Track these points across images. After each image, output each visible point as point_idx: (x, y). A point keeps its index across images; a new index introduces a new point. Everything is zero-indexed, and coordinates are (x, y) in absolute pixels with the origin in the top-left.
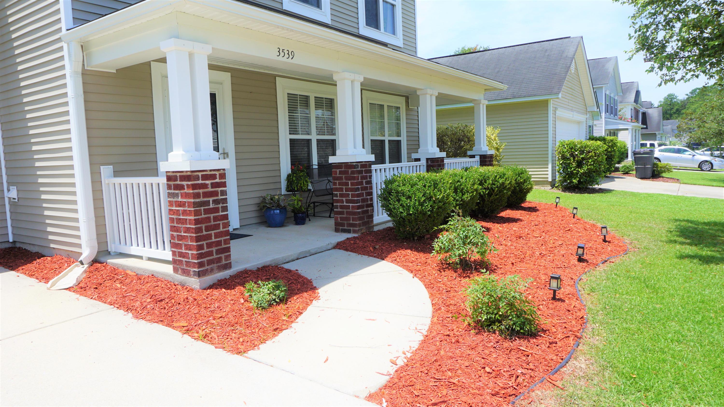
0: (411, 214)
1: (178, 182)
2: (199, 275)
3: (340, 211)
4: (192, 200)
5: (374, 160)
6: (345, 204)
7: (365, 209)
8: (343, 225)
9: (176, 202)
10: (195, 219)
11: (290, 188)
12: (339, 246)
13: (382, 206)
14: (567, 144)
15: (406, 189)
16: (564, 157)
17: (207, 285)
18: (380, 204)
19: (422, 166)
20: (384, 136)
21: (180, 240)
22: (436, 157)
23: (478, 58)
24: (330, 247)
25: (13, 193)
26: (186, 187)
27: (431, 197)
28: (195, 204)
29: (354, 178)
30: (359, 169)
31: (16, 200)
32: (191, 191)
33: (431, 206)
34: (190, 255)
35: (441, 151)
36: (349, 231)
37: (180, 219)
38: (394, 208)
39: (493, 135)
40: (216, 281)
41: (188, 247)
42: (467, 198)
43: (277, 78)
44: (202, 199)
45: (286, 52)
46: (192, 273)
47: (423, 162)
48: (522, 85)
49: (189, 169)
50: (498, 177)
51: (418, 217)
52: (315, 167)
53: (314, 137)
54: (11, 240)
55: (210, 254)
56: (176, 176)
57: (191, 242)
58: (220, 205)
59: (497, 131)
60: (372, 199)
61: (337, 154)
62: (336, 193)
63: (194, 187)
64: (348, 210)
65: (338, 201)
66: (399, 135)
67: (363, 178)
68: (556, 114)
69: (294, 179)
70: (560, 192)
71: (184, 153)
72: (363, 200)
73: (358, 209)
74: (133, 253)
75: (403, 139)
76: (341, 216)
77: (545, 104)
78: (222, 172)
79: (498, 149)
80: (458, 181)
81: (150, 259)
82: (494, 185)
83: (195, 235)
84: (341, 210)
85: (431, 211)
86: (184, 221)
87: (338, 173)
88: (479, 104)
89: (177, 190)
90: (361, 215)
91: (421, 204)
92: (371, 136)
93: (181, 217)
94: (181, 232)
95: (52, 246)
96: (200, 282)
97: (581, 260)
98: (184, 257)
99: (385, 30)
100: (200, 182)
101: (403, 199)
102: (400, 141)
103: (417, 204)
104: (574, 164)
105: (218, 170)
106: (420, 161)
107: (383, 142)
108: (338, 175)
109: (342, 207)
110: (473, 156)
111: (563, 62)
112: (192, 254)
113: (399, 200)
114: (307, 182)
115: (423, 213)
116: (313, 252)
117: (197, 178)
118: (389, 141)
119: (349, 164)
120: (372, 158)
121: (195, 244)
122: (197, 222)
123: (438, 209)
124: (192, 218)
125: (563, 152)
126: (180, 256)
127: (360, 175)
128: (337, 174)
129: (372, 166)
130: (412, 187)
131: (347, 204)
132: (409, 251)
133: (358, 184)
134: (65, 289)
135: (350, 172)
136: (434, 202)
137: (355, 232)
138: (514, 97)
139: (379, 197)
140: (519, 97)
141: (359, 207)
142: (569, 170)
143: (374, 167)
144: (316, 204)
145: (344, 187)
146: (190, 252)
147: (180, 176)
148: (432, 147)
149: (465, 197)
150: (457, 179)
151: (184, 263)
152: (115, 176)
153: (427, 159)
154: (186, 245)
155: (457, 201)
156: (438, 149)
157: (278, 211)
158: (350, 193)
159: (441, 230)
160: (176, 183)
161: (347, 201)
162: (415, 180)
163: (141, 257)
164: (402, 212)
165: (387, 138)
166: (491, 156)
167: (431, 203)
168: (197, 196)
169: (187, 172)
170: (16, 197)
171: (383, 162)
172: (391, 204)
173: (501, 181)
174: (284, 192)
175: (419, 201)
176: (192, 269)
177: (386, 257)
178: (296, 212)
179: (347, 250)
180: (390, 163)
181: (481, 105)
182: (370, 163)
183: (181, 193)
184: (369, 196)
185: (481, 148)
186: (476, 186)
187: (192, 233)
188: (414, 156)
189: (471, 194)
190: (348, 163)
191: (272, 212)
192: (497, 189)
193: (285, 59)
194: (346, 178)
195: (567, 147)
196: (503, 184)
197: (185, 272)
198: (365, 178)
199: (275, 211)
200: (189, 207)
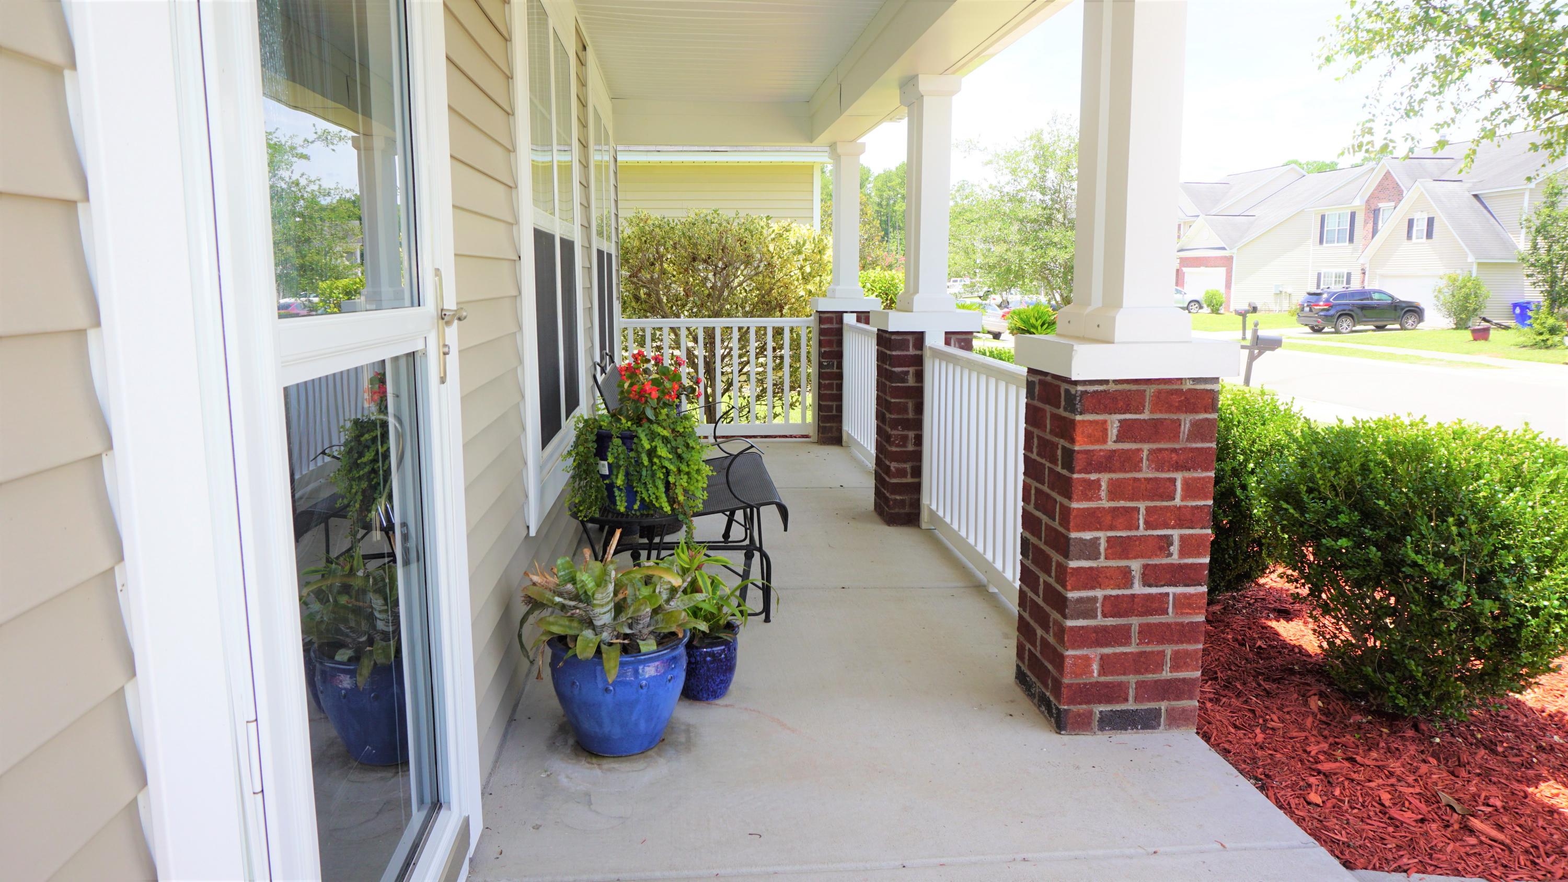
3: (1105, 629)
61: (1118, 336)
62: (1088, 535)
65: (1092, 578)
108: (1112, 445)
119: (1189, 386)
128: (1104, 440)
131: (1154, 590)
190: (1180, 380)
194: (1159, 460)
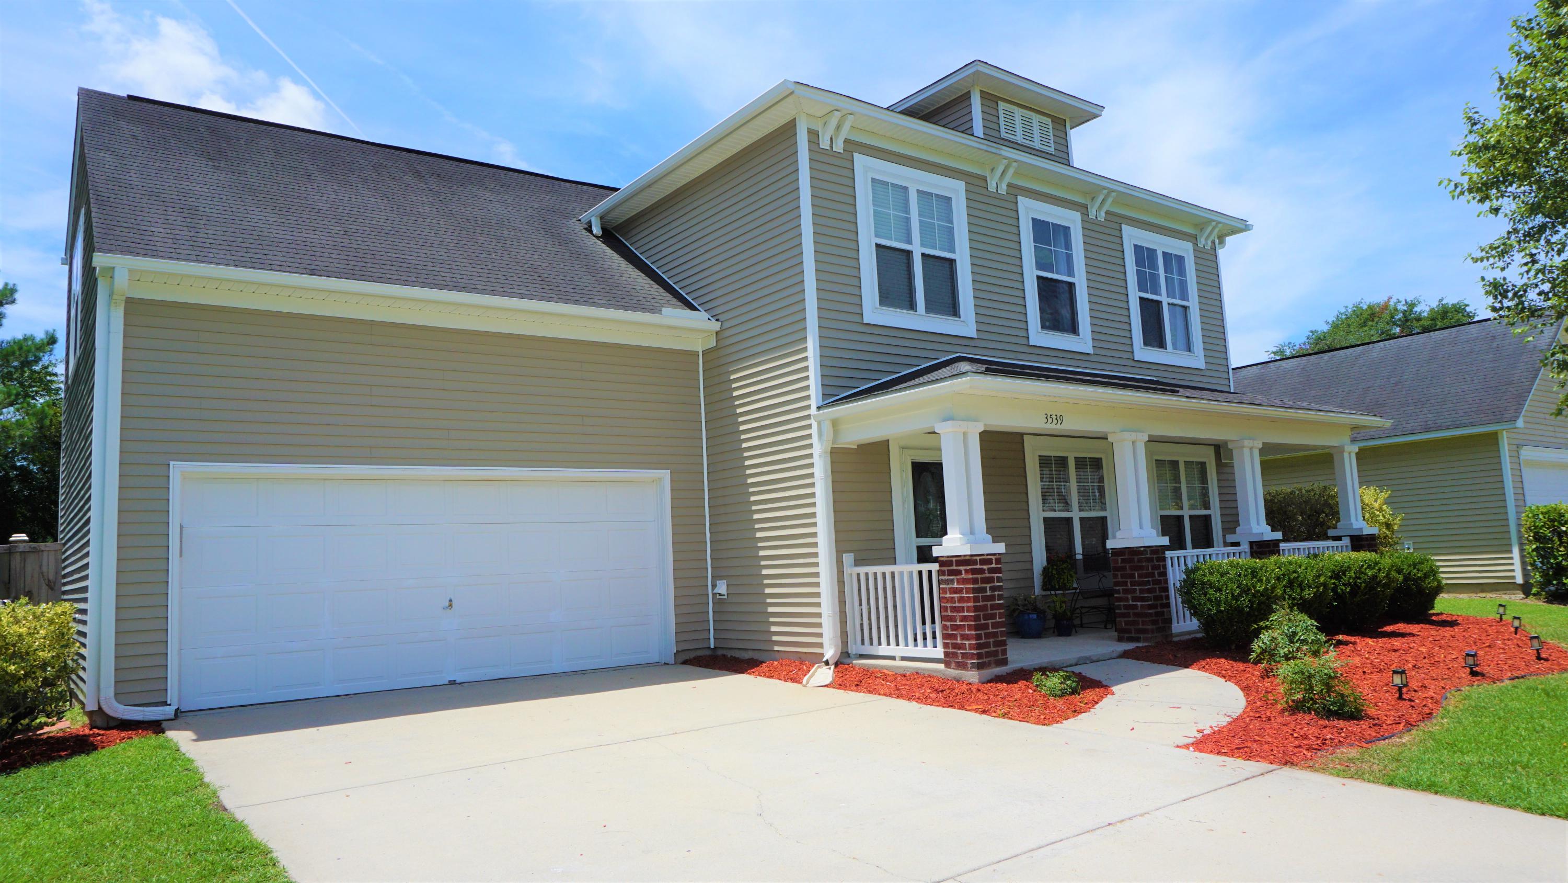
0: (1222, 611)
1: (954, 568)
2: (980, 667)
4: (971, 586)
5: (1168, 544)
6: (1131, 602)
7: (1159, 610)
8: (1129, 631)
9: (950, 589)
10: (974, 606)
11: (1047, 585)
12: (1125, 655)
13: (1183, 602)
14: (1542, 513)
15: (1214, 579)
16: (1538, 538)
17: (985, 680)
18: (1180, 600)
19: (1243, 554)
20: (1182, 508)
21: (955, 630)
22: (1265, 539)
23: (1358, 357)
24: (1115, 655)
25: (722, 588)
26: (963, 572)
27: (1249, 589)
28: (975, 590)
29: (1141, 568)
30: (1148, 556)
31: (726, 597)
32: (971, 576)
33: (1249, 601)
34: (967, 646)
35: (1272, 531)
36: (1137, 640)
37: (955, 607)
38: (1200, 604)
39: (1376, 501)
40: (993, 677)
41: (964, 637)
42: (1309, 594)
43: (1025, 437)
44: (980, 585)
45: (1054, 417)
46: (969, 666)
47: (1245, 547)
48: (1444, 407)
49: (969, 553)
50: (1365, 566)
51: (1232, 614)
52: (1079, 557)
53: (1076, 515)
54: (712, 646)
55: (987, 645)
56: (952, 561)
57: (969, 630)
58: (996, 593)
59: (1384, 495)
60: (1168, 597)
61: (1117, 537)
62: (1117, 588)
63: (974, 572)
64: (1136, 611)
66: (1206, 506)
67: (1154, 568)
68: (1521, 457)
69: (1054, 572)
70: (1541, 603)
71: (961, 536)
72: (1157, 598)
73: (1150, 609)
74: (881, 653)
75: (1215, 513)
76: (1126, 619)
77: (1492, 440)
78: (997, 556)
79: (1388, 526)
80: (1295, 572)
81: (904, 659)
82: (1360, 578)
83: (973, 623)
84: (1126, 611)
85: (1250, 608)
86: (961, 609)
87: (1120, 561)
88: (1342, 452)
89: (952, 575)
90: (1154, 618)
91: (1236, 598)
92: (1160, 509)
93: (957, 605)
94: (956, 621)
95: (776, 648)
96: (979, 674)
97: (1473, 673)
98: (959, 648)
99: (1175, 348)
100: (978, 566)
101: (1211, 591)
102: (1210, 515)
103: (1230, 597)
104: (1562, 549)
105: (994, 554)
106: (1240, 546)
107: (1180, 518)
108: (1119, 565)
109: (1126, 607)
110: (1338, 538)
111: (1526, 360)
112: (970, 644)
113: (1205, 594)
114: (1071, 576)
115: (1239, 610)
116: (1094, 659)
117: (975, 563)
118: (1191, 517)
119: (1135, 549)
120: (1165, 541)
121: (973, 633)
122: (976, 609)
123: (1259, 604)
124: (971, 604)
125: (1536, 527)
126: (954, 648)
127: (1150, 564)
128: (1118, 563)
129: (1166, 552)
130: (1222, 576)
131: (1135, 603)
132: (1223, 660)
133: (1147, 575)
134: (825, 686)
135: (1136, 560)
136: (1254, 595)
137: (1146, 640)
138: (1428, 430)
139: (1178, 590)
140: (1438, 429)
141: (1150, 607)
142: (1552, 561)
143: (1168, 554)
144: (1084, 610)
145: (1129, 580)
146: (967, 642)
147: (956, 561)
148: (1258, 524)
149: (1306, 592)
150: (1292, 568)
151: (960, 655)
152: (856, 565)
153: (1251, 543)
154: (961, 635)
155: (1294, 599)
156: (1269, 528)
157: (1035, 616)
158: (1138, 588)
159: (1261, 628)
160: (951, 568)
161: (1134, 599)
162: (1225, 568)
163: (893, 658)
164: (1209, 609)
165: (1186, 513)
166: (1372, 537)
167: (1250, 596)
168: (975, 581)
169: (965, 556)
170: (726, 593)
171: (1182, 547)
172: (1194, 598)
173: (1370, 574)
174: (1038, 590)
175: (1233, 594)
176: (969, 662)
177: (1190, 665)
178: (1059, 617)
179: (1138, 659)
180: (1194, 548)
181: (1346, 455)
182: (1164, 548)
183: (958, 579)
184: (1164, 592)
185: (1352, 524)
186: (1322, 579)
187: (971, 621)
188: (1231, 538)
189: (1315, 590)
190: (1133, 547)
191: (1026, 617)
192: (1363, 585)
193: (1053, 426)
194: (1132, 569)
195: (1544, 517)
196: (1374, 577)
197: (961, 666)
198: (1158, 567)
199: (1031, 616)
200: (967, 593)
